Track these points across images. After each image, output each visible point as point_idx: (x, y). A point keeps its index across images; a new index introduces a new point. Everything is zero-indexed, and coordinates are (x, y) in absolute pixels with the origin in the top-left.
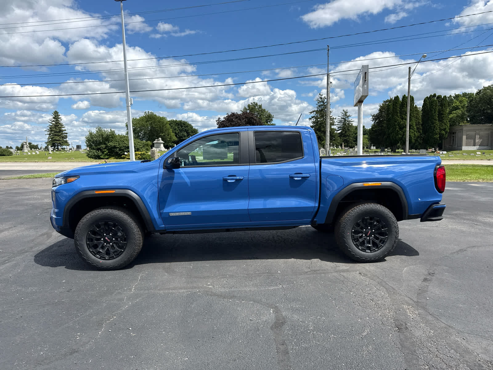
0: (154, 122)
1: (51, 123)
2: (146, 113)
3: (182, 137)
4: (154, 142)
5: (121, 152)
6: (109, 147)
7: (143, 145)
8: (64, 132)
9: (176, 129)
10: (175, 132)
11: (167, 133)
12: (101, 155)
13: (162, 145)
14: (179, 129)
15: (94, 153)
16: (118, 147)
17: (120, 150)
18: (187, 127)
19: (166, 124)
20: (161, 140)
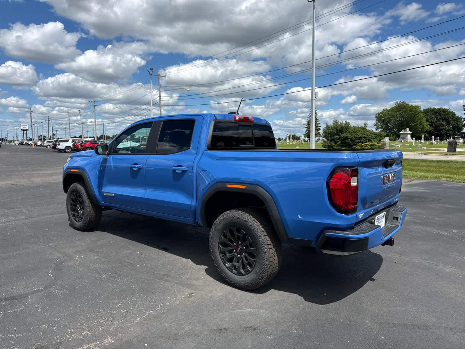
0: (405, 112)
1: (309, 118)
2: (397, 103)
3: (440, 127)
4: (400, 133)
5: (352, 143)
6: (342, 138)
7: (375, 136)
8: (318, 125)
9: (432, 118)
10: (431, 121)
11: (418, 122)
12: (334, 145)
13: (409, 136)
14: (436, 118)
15: (328, 143)
16: (350, 138)
17: (351, 141)
18: (447, 115)
19: (418, 113)
20: (408, 131)
